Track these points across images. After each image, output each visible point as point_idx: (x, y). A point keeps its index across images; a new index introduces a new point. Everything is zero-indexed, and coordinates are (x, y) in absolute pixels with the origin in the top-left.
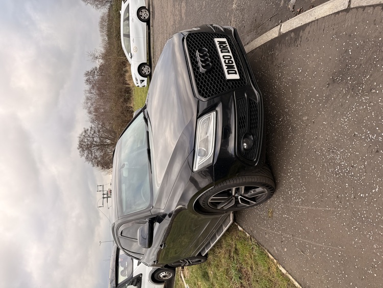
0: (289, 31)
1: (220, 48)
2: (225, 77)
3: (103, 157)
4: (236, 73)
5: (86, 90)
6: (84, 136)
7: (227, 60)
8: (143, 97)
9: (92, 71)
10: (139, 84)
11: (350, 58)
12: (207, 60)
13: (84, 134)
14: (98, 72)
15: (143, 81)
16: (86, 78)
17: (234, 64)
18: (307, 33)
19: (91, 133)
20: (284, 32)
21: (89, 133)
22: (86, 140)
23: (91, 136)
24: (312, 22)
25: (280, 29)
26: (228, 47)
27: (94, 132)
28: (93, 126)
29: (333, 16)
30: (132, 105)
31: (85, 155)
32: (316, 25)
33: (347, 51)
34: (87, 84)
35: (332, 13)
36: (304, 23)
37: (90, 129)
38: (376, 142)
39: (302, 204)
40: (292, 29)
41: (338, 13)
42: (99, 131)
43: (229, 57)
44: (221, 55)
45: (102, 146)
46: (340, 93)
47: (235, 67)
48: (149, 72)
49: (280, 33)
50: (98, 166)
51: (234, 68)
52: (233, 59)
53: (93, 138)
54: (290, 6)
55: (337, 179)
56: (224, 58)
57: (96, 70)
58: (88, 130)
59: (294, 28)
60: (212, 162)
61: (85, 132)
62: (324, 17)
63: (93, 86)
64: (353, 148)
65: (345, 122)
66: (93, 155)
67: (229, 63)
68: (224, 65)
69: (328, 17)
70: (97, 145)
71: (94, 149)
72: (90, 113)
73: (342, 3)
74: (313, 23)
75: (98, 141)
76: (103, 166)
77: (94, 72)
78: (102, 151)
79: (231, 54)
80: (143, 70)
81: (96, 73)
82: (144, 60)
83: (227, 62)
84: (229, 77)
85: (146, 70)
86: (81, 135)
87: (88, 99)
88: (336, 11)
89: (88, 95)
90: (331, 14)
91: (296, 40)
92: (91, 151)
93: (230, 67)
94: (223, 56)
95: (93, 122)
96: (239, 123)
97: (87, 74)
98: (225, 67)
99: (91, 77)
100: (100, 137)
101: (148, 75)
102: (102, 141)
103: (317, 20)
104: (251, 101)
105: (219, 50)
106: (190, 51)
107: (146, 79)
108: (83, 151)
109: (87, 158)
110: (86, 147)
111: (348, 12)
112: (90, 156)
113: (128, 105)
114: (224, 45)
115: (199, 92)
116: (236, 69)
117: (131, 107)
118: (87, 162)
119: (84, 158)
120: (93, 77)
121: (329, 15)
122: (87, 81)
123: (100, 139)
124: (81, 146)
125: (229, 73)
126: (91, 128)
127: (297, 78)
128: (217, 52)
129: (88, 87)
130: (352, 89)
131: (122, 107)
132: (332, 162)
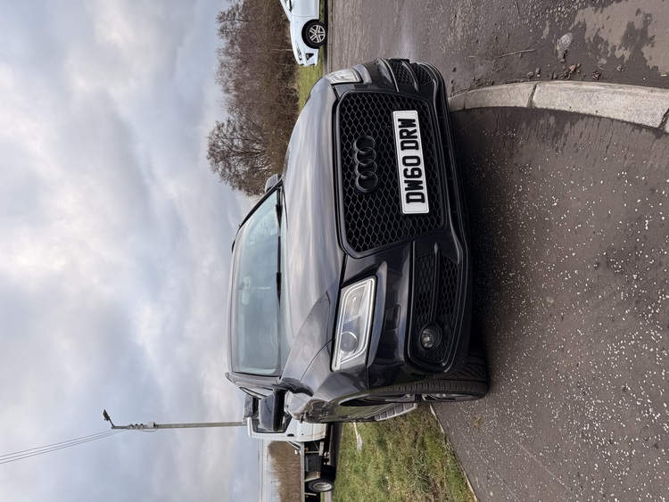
0: (547, 109)
1: (402, 137)
2: (400, 208)
3: (248, 174)
4: (422, 200)
5: (220, 49)
6: (217, 135)
7: (410, 168)
8: (314, 78)
9: (229, 12)
10: (304, 61)
11: (645, 237)
12: (371, 166)
13: (216, 132)
14: (240, 14)
15: (311, 55)
16: (219, 26)
17: (423, 178)
18: (577, 135)
19: (228, 131)
20: (538, 107)
21: (225, 131)
22: (220, 144)
23: (228, 136)
24: (590, 116)
25: (532, 94)
26: (418, 134)
27: (234, 130)
28: (231, 118)
29: (629, 128)
30: (296, 87)
31: (220, 170)
32: (596, 127)
33: (640, 219)
34: (222, 37)
35: (628, 120)
36: (576, 110)
37: (226, 123)
38: (658, 428)
39: (524, 443)
40: (552, 107)
41: (640, 127)
42: (241, 128)
43: (415, 161)
44: (401, 154)
45: (247, 155)
46: (615, 294)
47: (424, 185)
48: (322, 37)
49: (531, 102)
50: (240, 189)
51: (422, 188)
52: (422, 167)
53: (232, 140)
54: (558, 48)
55: (583, 444)
56: (405, 164)
57: (238, 9)
58: (223, 125)
59: (557, 108)
60: (363, 362)
61: (219, 129)
62: (612, 120)
63: (232, 41)
64: (618, 410)
65: (613, 355)
66: (233, 170)
67: (413, 176)
68: (402, 178)
69: (619, 124)
70: (239, 154)
71: (234, 160)
72: (227, 91)
73: (651, 112)
74: (591, 120)
75: (241, 146)
76: (248, 191)
77: (234, 14)
78: (247, 163)
79: (419, 153)
80: (311, 34)
81: (237, 17)
82: (314, 14)
83: (409, 173)
84: (408, 209)
85: (317, 34)
86: (213, 133)
87: (223, 65)
88: (637, 121)
89: (223, 58)
90: (627, 123)
91: (556, 136)
92: (229, 164)
93: (414, 185)
94: (405, 158)
95: (231, 110)
96: (417, 305)
97: (221, 18)
98: (403, 186)
99: (228, 23)
100: (244, 139)
101: (320, 44)
102: (246, 147)
103: (600, 118)
104: (445, 261)
105: (398, 141)
106: (343, 139)
107: (316, 52)
108: (216, 162)
109: (223, 175)
110: (220, 155)
111: (658, 137)
112: (227, 170)
113: (290, 86)
114: (410, 129)
115: (349, 236)
116: (425, 191)
117: (295, 90)
118: (223, 183)
119: (217, 175)
120: (232, 24)
121: (623, 122)
122: (221, 30)
123: (244, 143)
124: (212, 153)
125: (409, 201)
126: (229, 121)
127: (548, 215)
128: (394, 147)
129: (222, 43)
130: (637, 302)
131: (279, 88)
132: (579, 409)
